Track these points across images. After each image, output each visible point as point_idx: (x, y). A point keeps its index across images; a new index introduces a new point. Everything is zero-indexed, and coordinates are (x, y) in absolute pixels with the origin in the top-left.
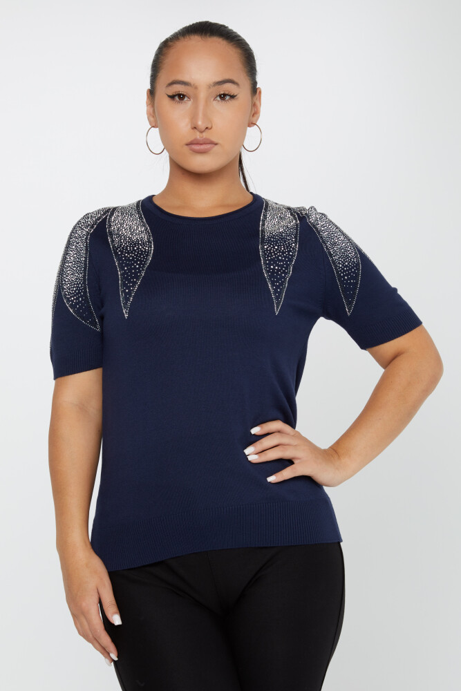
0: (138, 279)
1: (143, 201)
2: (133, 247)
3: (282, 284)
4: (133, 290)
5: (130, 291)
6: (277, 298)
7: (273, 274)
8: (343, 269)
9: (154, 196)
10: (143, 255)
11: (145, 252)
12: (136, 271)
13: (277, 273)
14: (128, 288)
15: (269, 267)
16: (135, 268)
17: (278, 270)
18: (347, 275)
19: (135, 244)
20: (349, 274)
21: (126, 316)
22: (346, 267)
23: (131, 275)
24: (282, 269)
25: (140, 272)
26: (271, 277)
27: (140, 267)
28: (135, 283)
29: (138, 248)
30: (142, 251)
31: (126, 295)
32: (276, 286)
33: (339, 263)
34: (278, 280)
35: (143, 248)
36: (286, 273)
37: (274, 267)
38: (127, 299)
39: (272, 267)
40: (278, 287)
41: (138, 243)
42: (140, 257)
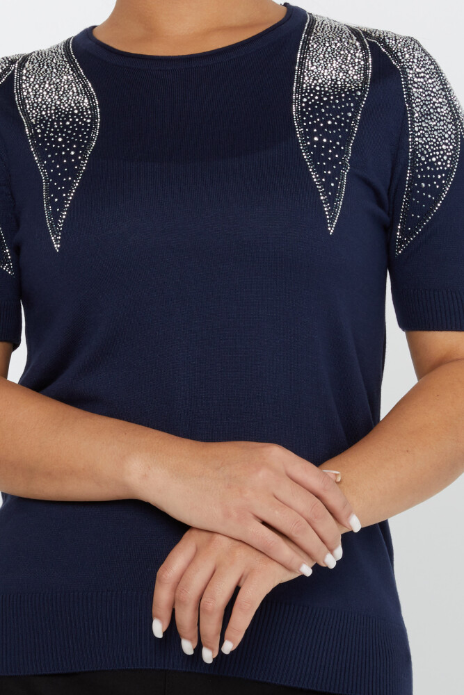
0: (75, 177)
1: (75, 39)
2: (64, 122)
3: (337, 173)
4: (66, 198)
5: (62, 200)
6: (331, 200)
7: (318, 153)
8: (424, 167)
9: (94, 27)
10: (82, 133)
11: (86, 127)
12: (69, 161)
13: (325, 151)
14: (58, 194)
15: (311, 140)
16: (68, 156)
17: (328, 146)
18: (427, 181)
19: (67, 116)
20: (431, 180)
21: (57, 246)
22: (431, 164)
23: (61, 170)
24: (334, 143)
25: (78, 162)
26: (314, 159)
27: (77, 154)
28: (69, 185)
29: (72, 123)
30: (79, 126)
31: (54, 209)
32: (326, 176)
33: (422, 153)
34: (330, 164)
35: (80, 120)
36: (342, 153)
37: (320, 139)
38: (56, 216)
39: (316, 139)
40: (330, 179)
41: (73, 114)
42: (76, 136)
